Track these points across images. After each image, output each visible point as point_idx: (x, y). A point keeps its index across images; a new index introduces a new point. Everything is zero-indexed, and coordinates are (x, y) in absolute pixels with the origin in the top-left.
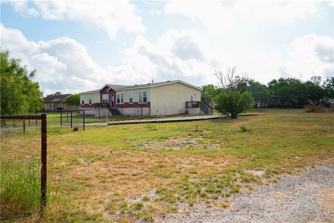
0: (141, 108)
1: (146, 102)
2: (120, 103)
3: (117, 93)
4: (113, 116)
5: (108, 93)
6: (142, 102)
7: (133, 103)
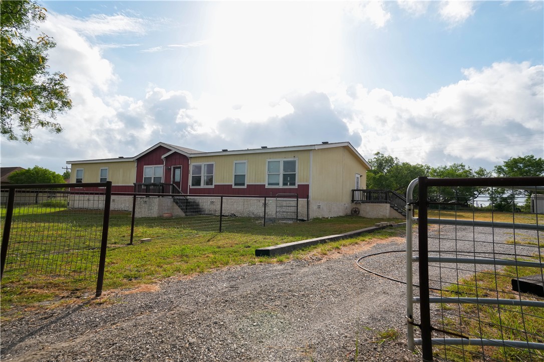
0: (296, 199)
1: (294, 184)
2: (203, 186)
3: (192, 164)
4: (186, 215)
5: (164, 162)
6: (278, 184)
7: (247, 185)
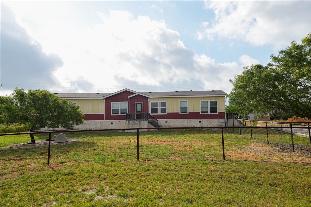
1: (216, 112)
2: (159, 113)
5: (129, 100)
6: (207, 112)
7: (189, 113)
